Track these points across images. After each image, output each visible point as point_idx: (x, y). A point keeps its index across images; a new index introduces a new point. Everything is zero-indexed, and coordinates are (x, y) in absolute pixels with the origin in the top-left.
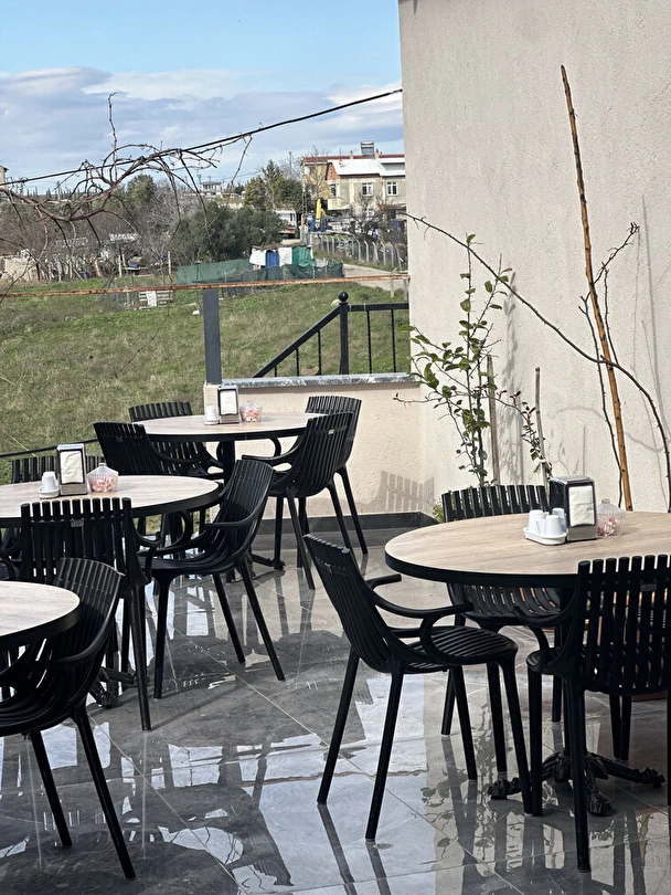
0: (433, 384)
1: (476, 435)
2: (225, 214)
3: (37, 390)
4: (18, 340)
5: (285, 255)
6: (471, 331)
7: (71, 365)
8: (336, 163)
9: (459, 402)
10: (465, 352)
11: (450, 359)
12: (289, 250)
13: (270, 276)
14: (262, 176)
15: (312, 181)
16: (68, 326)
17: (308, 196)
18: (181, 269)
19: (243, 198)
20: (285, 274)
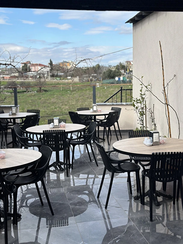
0: (134, 106)
1: (142, 116)
2: (111, 71)
3: (77, 101)
4: (75, 92)
6: (142, 96)
7: (84, 97)
8: (131, 62)
9: (139, 110)
10: (141, 100)
11: (137, 101)
12: (122, 77)
13: (118, 82)
14: (119, 64)
15: (127, 65)
16: (84, 90)
17: (126, 68)
18: (104, 80)
19: (115, 68)
20: (121, 82)
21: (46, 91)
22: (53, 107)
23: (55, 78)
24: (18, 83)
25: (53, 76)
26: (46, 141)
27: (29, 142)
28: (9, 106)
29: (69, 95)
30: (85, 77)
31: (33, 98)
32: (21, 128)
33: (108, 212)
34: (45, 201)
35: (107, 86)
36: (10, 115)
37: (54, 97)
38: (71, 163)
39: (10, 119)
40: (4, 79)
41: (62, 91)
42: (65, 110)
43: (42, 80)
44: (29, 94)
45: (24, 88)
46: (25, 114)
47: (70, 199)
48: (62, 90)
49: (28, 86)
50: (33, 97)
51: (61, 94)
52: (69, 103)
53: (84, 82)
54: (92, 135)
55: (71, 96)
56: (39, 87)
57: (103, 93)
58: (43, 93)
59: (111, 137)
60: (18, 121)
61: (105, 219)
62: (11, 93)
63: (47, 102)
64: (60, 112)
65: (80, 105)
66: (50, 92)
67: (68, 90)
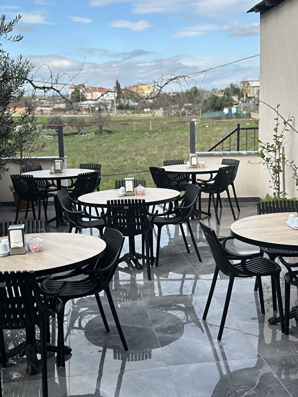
0: (263, 156)
1: (277, 175)
2: (217, 98)
3: (161, 148)
4: (157, 134)
5: (234, 110)
6: (277, 139)
7: (171, 141)
8: (251, 83)
9: (272, 163)
10: (275, 146)
11: (269, 149)
12: (235, 109)
13: (228, 116)
14: (229, 87)
15: (244, 88)
16: (171, 130)
17: (242, 92)
18: (204, 114)
19: (223, 93)
20: (233, 116)
21: (109, 132)
22: (122, 159)
23: (124, 111)
24: (65, 120)
25: (120, 108)
26: (112, 217)
27: (84, 219)
28: (51, 157)
29: (148, 138)
30: (173, 109)
31: (88, 144)
32: (70, 194)
33: (224, 347)
34: (111, 323)
35: (210, 123)
36: (51, 173)
37: (123, 143)
38: (155, 255)
39: (53, 179)
40: (42, 114)
41: (136, 132)
42: (141, 163)
43: (104, 114)
44: (83, 137)
45: (75, 128)
46: (76, 172)
47: (154, 321)
48: (136, 130)
49: (81, 125)
50: (89, 142)
51: (135, 137)
52: (148, 152)
53: (171, 116)
54: (190, 208)
55: (151, 140)
56: (99, 125)
57: (203, 135)
58: (105, 136)
59: (221, 210)
60: (65, 183)
61: (217, 359)
62: (54, 136)
63: (112, 149)
64: (133, 167)
65: (166, 155)
66: (116, 135)
67: (146, 130)
